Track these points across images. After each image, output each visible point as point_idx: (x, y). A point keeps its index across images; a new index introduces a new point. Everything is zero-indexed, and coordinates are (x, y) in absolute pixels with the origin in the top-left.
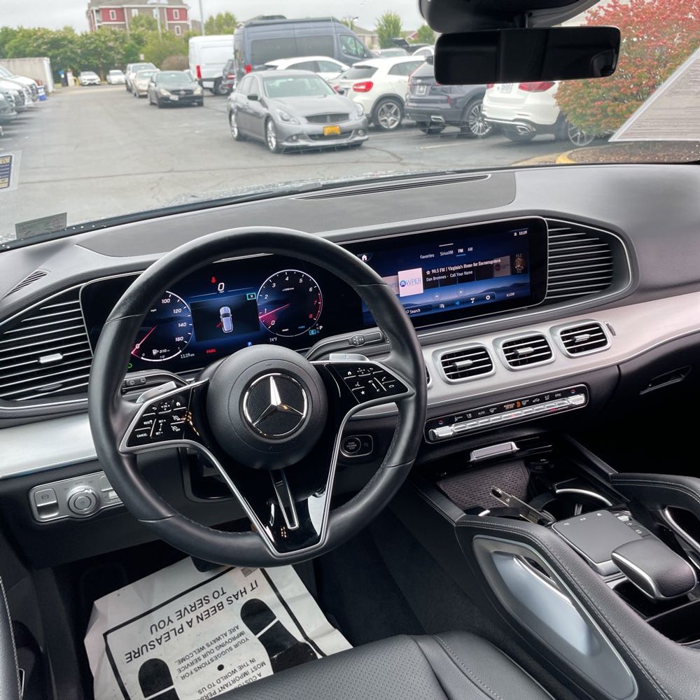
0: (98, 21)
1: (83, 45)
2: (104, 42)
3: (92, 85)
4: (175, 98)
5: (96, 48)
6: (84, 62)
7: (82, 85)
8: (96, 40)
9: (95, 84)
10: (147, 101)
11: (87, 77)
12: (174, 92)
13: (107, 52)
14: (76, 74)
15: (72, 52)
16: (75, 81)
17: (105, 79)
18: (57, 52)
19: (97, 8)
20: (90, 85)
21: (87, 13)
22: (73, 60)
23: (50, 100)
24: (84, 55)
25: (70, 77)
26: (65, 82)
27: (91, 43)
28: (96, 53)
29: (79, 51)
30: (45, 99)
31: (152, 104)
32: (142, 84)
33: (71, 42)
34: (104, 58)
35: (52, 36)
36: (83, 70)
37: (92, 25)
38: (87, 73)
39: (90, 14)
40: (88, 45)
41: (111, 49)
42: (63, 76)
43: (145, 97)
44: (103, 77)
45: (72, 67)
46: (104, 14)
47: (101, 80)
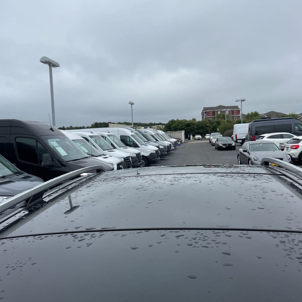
0: (205, 116)
1: (198, 125)
2: (205, 124)
3: (199, 139)
4: (224, 147)
5: (202, 126)
6: (197, 131)
7: (195, 139)
8: (202, 124)
9: (200, 139)
10: (214, 147)
11: (197, 137)
12: (224, 145)
13: (206, 127)
14: (194, 136)
15: (193, 128)
16: (193, 138)
17: (204, 137)
18: (188, 128)
19: (205, 112)
20: (198, 139)
21: (202, 113)
22: (193, 131)
23: (182, 145)
24: (198, 129)
25: (191, 137)
26: (189, 139)
27: (200, 125)
28: (202, 128)
29: (196, 128)
30: (180, 145)
31: (216, 148)
32: (214, 141)
33: (194, 124)
34: (205, 130)
35: (187, 123)
36: (196, 134)
37: (203, 117)
38: (197, 135)
39: (202, 114)
40: (199, 125)
41: (208, 126)
42: (189, 136)
43: (214, 145)
44: (203, 137)
45: (192, 133)
46: (208, 113)
47: (202, 137)
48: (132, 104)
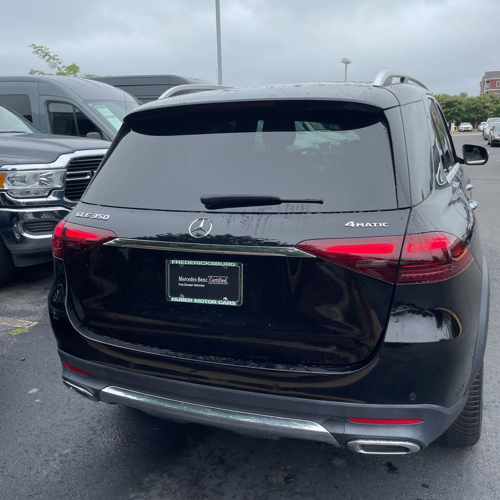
0: (487, 89)
1: (468, 105)
2: (482, 103)
5: (476, 107)
6: (466, 116)
7: (460, 131)
8: (477, 102)
9: (469, 131)
11: (464, 126)
13: (483, 110)
14: (458, 124)
15: (459, 110)
16: (455, 128)
17: (477, 128)
18: (449, 110)
19: (488, 80)
20: (465, 131)
21: (481, 83)
22: (458, 115)
24: (467, 111)
25: (453, 126)
27: (473, 105)
28: (476, 110)
29: (464, 109)
32: (488, 131)
33: (460, 103)
34: (480, 114)
35: (448, 100)
36: (463, 122)
37: (482, 90)
38: (465, 123)
40: (471, 105)
41: (487, 107)
44: (476, 126)
45: (456, 120)
46: (492, 83)
47: (474, 128)
48: (347, 63)
